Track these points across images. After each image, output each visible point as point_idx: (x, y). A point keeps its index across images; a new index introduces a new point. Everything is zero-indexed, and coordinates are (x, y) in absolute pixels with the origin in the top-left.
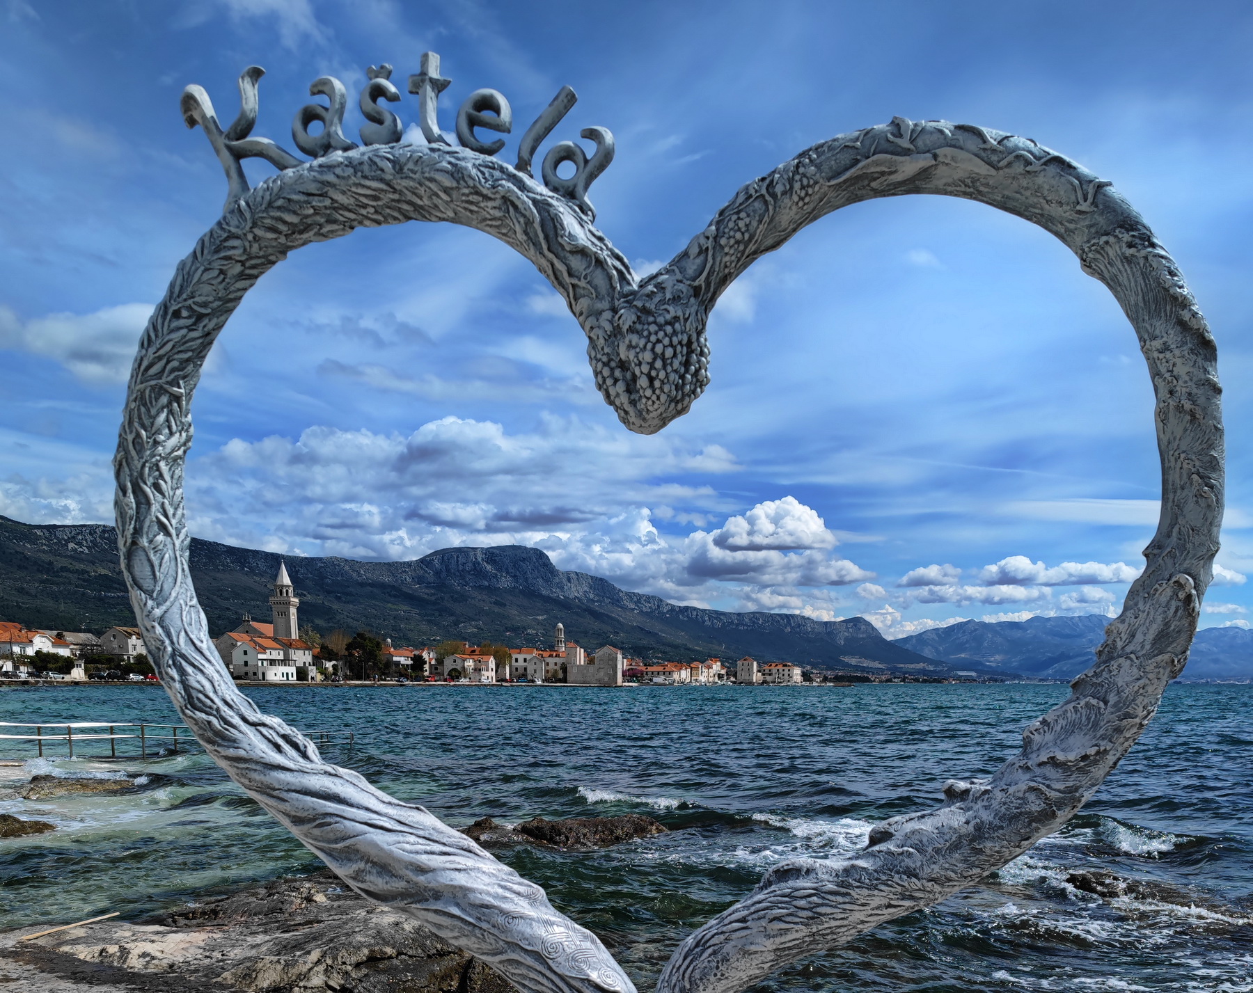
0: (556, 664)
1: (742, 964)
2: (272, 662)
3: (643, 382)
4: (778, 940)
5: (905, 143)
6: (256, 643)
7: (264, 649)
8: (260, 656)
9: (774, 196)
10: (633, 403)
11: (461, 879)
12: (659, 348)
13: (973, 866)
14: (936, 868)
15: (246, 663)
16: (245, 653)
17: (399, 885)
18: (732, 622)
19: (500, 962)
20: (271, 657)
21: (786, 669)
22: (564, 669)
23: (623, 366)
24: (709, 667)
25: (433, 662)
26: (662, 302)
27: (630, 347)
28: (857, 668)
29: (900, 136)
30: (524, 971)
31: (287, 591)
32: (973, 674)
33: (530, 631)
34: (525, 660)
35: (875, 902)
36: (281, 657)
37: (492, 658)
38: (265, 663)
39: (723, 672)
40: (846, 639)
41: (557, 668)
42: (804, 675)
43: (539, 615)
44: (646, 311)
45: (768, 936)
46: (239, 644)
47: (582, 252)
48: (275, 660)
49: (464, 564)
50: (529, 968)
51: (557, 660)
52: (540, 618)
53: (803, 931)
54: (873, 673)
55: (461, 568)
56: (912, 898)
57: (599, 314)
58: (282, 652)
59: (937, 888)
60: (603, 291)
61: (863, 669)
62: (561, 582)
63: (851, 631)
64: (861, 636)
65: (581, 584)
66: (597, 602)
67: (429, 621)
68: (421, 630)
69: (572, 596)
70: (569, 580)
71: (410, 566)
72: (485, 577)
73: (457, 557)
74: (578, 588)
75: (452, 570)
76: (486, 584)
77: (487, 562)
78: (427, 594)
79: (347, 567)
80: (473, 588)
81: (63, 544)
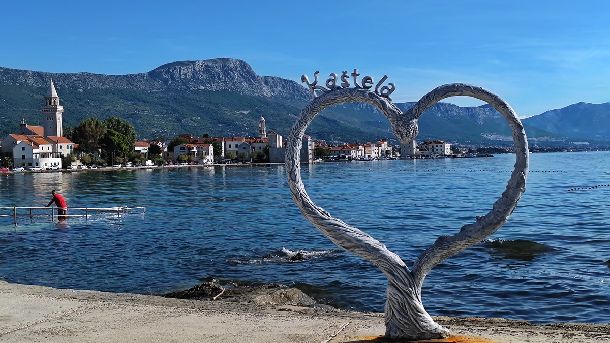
0: (260, 148)
1: (433, 259)
2: (43, 155)
3: (405, 135)
4: (441, 253)
5: (456, 90)
6: (31, 141)
7: (37, 146)
8: (35, 151)
9: (430, 100)
10: (402, 138)
11: (367, 242)
12: (408, 130)
13: (483, 235)
14: (475, 235)
15: (24, 157)
16: (23, 149)
17: (353, 244)
19: (377, 261)
20: (42, 152)
21: (439, 145)
22: (267, 151)
23: (400, 131)
24: (379, 146)
25: (166, 150)
26: (408, 120)
27: (401, 128)
28: (494, 142)
29: (455, 88)
30: (383, 263)
31: (55, 101)
32: (587, 143)
33: (237, 123)
34: (237, 146)
35: (462, 244)
36: (50, 151)
37: (211, 146)
38: (38, 155)
39: (390, 149)
40: (485, 120)
41: (261, 151)
42: (453, 149)
43: (244, 110)
44: (404, 122)
45: (439, 253)
46: (18, 142)
47: (391, 110)
48: (45, 154)
49: (185, 74)
50: (384, 262)
51: (261, 145)
52: (245, 112)
53: (447, 251)
54: (507, 146)
55: (183, 77)
56: (470, 243)
57: (394, 121)
58: (51, 147)
59: (476, 240)
60: (395, 117)
61: (500, 143)
62: (260, 85)
63: (488, 113)
64: (496, 117)
65: (276, 86)
66: (289, 99)
67: (158, 119)
68: (153, 125)
69: (270, 95)
70: (266, 83)
71: (144, 77)
72: (202, 83)
73: (180, 69)
74: (274, 89)
75: (177, 79)
76: (203, 88)
77: (203, 72)
78: (157, 98)
79: (95, 80)
80: (193, 91)
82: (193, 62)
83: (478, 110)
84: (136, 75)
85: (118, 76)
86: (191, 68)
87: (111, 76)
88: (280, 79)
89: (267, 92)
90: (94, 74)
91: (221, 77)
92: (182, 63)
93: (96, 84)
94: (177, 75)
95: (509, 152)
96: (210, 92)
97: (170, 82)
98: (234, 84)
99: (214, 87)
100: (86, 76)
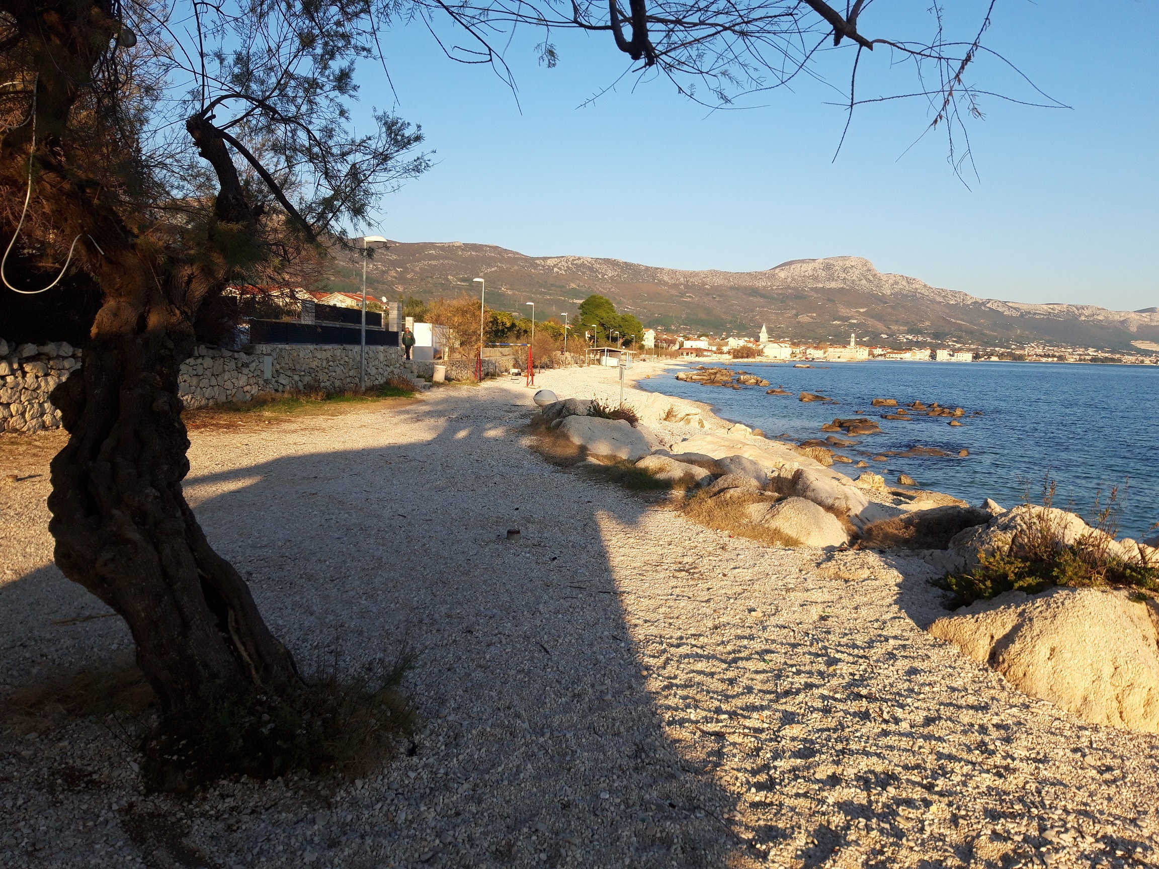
43: (860, 308)
55: (802, 274)
69: (889, 292)
71: (765, 274)
72: (821, 281)
73: (801, 267)
74: (895, 286)
75: (797, 277)
76: (821, 285)
77: (823, 269)
78: (776, 294)
79: (721, 277)
80: (812, 289)
81: (551, 268)
86: (811, 266)
89: (886, 290)
91: (840, 275)
94: (796, 273)
96: (828, 289)
97: (790, 279)
98: (853, 282)
99: (833, 285)
100: (714, 273)
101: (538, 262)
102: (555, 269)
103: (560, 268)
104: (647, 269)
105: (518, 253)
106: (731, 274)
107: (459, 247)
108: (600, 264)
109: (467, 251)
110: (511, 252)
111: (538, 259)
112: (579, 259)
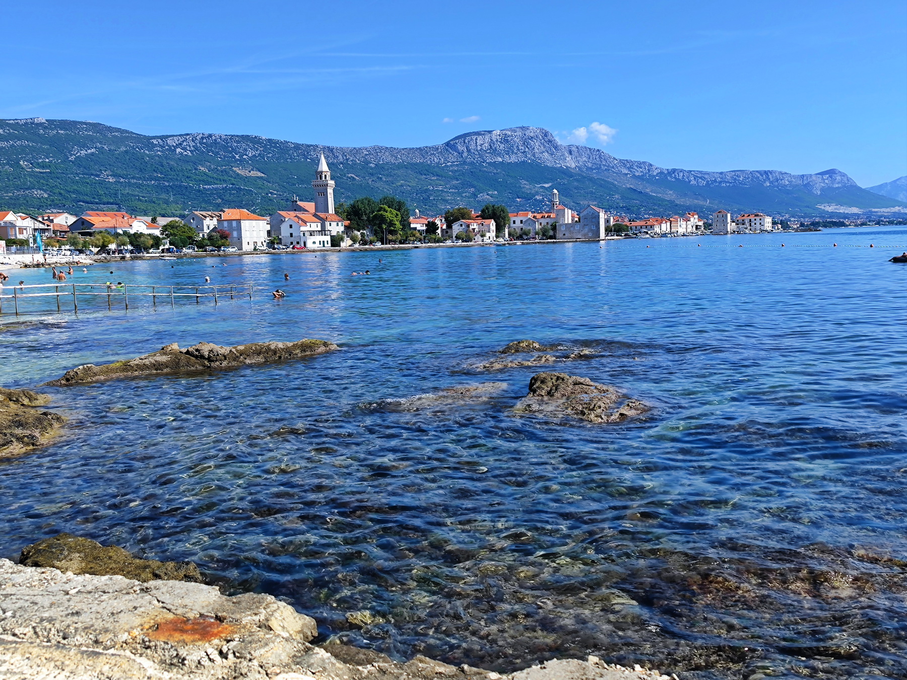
0: (547, 223)
2: (312, 233)
6: (299, 218)
7: (305, 223)
8: (302, 229)
15: (291, 235)
16: (291, 226)
18: (715, 181)
20: (310, 229)
21: (758, 218)
22: (554, 228)
24: (688, 220)
25: (444, 227)
28: (832, 214)
31: (325, 176)
33: (538, 197)
34: (521, 222)
36: (319, 228)
37: (493, 221)
38: (306, 233)
39: (701, 223)
40: (822, 189)
41: (548, 227)
46: (287, 219)
48: (314, 231)
49: (481, 145)
51: (548, 220)
52: (547, 185)
54: (849, 218)
55: (479, 148)
58: (319, 225)
61: (839, 215)
62: (563, 155)
63: (826, 181)
64: (837, 186)
65: (580, 155)
66: (595, 169)
67: (453, 193)
68: (446, 201)
69: (573, 166)
70: (570, 153)
71: (438, 149)
72: (499, 155)
73: (476, 139)
74: (578, 159)
75: (472, 151)
76: (500, 160)
77: (500, 142)
78: (452, 171)
79: (387, 154)
80: (490, 164)
81: (172, 150)
82: (490, 132)
83: (814, 178)
84: (430, 148)
85: (410, 149)
86: (487, 138)
87: (403, 149)
88: (586, 148)
89: (570, 163)
90: (387, 148)
91: (520, 148)
92: (478, 134)
93: (387, 158)
94: (472, 147)
95: (850, 225)
96: (509, 164)
97: (465, 154)
98: (534, 155)
99: (513, 159)
100: (378, 150)
101: (155, 142)
102: (178, 150)
103: (185, 149)
104: (297, 147)
105: (127, 132)
106: (399, 151)
107: (41, 124)
108: (238, 142)
109: (52, 130)
110: (118, 130)
111: (154, 138)
112: (210, 136)
